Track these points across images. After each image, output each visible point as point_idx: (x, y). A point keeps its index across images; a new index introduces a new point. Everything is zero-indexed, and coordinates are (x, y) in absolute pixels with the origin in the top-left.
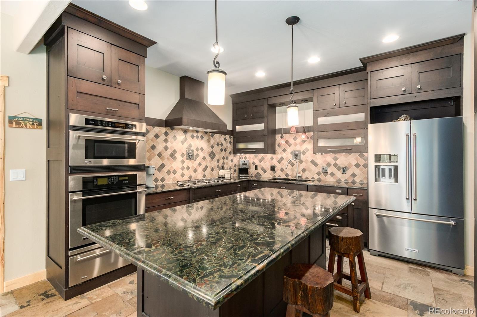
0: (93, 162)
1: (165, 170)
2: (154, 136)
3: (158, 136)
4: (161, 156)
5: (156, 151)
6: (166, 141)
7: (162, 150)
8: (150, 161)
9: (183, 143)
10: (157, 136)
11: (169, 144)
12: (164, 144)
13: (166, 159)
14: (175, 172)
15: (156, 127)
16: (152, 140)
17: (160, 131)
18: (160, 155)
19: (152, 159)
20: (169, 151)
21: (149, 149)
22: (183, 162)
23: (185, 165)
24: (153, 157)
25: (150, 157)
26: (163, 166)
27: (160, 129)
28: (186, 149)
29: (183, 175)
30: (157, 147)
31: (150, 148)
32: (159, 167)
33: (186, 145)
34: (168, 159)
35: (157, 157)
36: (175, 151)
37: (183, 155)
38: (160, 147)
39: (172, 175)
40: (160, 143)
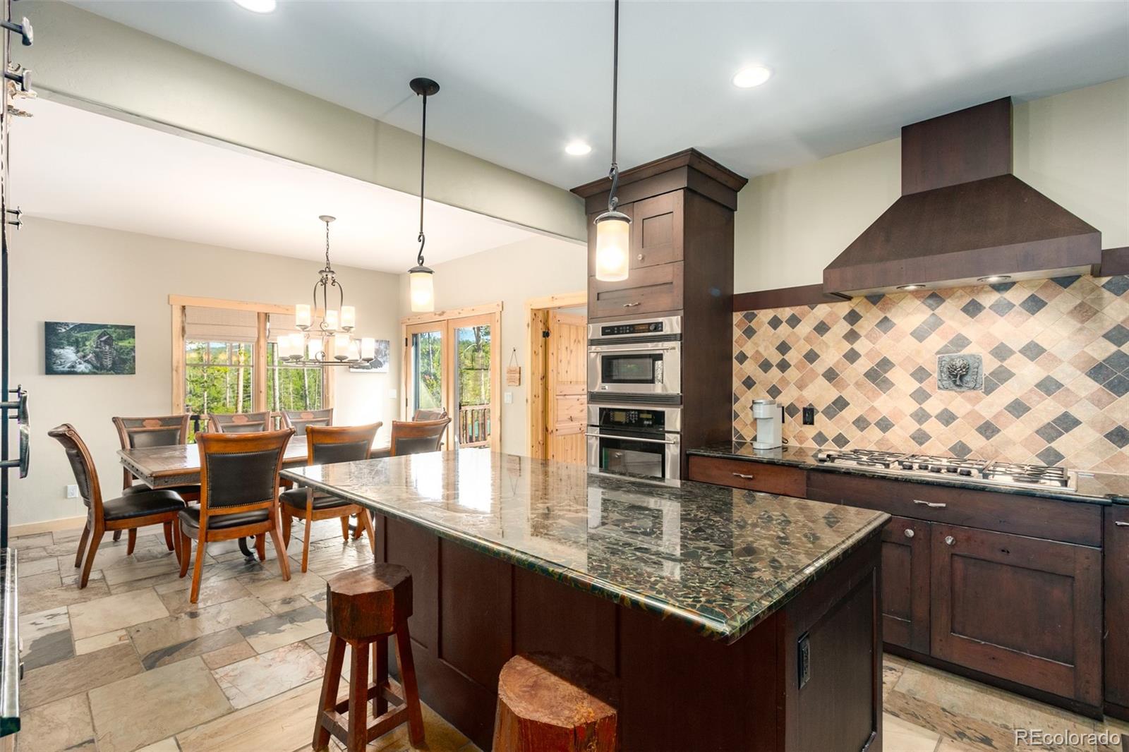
0: (609, 388)
1: (849, 414)
2: (814, 329)
3: (824, 327)
4: (834, 379)
5: (820, 367)
6: (852, 336)
7: (838, 362)
8: (801, 391)
9: (920, 335)
10: (822, 328)
11: (861, 346)
12: (847, 346)
13: (852, 385)
14: (884, 425)
15: (819, 306)
16: (807, 339)
17: (830, 314)
18: (831, 375)
19: (807, 385)
20: (863, 365)
21: (800, 361)
22: (920, 396)
23: (933, 406)
24: (812, 381)
25: (802, 379)
26: (841, 404)
27: (831, 308)
28: (938, 353)
29: (921, 438)
30: (823, 356)
31: (801, 359)
32: (829, 407)
33: (936, 342)
34: (857, 384)
35: (822, 381)
36: (885, 364)
37: (920, 374)
38: (832, 353)
39: (874, 434)
40: (832, 345)
